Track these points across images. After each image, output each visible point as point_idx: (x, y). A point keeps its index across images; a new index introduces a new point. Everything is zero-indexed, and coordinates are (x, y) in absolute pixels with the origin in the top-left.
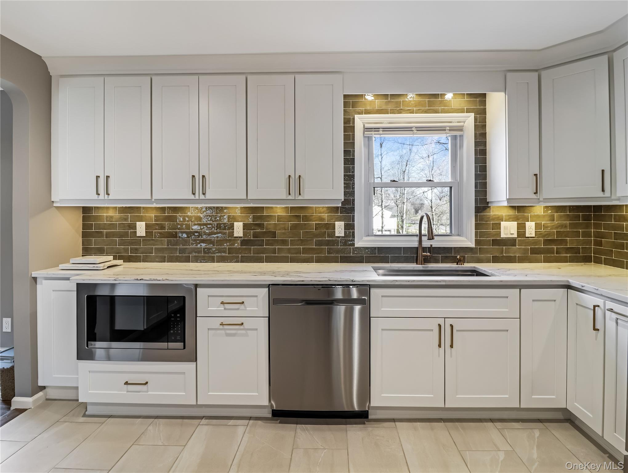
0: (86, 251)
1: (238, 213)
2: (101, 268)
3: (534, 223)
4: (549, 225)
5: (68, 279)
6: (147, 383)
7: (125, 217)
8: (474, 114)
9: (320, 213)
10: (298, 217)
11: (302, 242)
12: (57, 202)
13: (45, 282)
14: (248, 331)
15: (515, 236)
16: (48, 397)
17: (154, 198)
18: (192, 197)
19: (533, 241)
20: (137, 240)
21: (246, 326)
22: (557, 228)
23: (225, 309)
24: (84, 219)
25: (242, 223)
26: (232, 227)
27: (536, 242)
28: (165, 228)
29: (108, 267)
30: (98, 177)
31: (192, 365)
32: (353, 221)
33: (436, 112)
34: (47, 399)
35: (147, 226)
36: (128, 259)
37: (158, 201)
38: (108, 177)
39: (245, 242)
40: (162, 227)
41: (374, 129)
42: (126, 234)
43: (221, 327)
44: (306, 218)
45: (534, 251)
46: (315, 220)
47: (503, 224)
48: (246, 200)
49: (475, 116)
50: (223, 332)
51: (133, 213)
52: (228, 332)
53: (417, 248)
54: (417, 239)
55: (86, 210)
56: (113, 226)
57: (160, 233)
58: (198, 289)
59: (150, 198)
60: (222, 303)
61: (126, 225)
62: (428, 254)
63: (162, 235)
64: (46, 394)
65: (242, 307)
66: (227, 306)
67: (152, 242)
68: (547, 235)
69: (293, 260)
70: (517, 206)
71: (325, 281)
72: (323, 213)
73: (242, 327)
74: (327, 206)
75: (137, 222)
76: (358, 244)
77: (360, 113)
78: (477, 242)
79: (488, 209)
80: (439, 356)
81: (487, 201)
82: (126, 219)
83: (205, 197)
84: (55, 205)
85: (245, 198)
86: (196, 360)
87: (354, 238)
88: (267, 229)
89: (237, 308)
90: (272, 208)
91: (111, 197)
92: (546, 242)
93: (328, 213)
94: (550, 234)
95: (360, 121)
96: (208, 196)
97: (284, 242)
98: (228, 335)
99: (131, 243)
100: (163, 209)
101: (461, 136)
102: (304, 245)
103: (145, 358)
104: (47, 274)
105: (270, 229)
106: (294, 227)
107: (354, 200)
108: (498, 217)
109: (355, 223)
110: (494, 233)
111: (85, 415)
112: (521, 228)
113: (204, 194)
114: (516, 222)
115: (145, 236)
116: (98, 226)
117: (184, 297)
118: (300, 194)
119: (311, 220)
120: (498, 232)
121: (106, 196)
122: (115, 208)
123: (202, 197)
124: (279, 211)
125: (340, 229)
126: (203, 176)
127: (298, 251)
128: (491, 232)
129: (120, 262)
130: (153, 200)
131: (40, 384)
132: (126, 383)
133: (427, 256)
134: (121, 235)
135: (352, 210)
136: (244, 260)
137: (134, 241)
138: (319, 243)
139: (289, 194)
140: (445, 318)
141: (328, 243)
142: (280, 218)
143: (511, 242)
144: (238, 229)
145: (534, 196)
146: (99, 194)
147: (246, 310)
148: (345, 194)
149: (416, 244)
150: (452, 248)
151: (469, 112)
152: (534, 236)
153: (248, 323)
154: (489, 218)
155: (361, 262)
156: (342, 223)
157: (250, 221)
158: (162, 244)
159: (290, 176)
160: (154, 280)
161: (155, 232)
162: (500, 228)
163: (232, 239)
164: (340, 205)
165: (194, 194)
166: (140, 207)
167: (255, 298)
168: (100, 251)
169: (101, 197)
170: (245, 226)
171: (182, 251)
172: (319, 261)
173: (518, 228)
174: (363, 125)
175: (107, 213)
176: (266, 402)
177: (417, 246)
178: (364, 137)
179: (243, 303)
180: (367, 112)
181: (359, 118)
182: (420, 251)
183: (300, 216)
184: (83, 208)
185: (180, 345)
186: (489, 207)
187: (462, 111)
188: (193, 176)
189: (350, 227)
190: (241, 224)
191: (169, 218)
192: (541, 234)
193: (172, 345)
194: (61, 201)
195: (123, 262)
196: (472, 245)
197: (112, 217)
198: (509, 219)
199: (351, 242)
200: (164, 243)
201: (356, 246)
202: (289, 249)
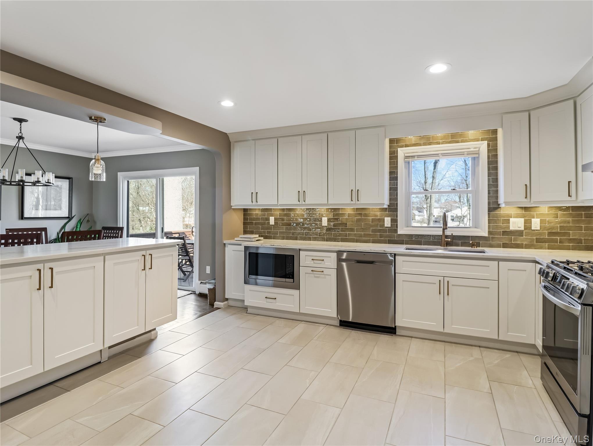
0: (245, 232)
1: (324, 212)
2: (254, 241)
3: (539, 219)
4: (553, 221)
5: (241, 245)
6: (276, 298)
7: (264, 214)
8: (487, 141)
9: (375, 212)
10: (361, 214)
11: (363, 230)
12: (233, 206)
13: (229, 246)
14: (326, 276)
15: (523, 228)
16: (229, 305)
17: (279, 203)
18: (298, 203)
19: (538, 233)
20: (270, 227)
21: (325, 272)
22: (560, 223)
23: (314, 263)
24: (244, 215)
25: (327, 218)
26: (321, 221)
27: (540, 234)
28: (284, 220)
29: (257, 240)
30: (252, 193)
31: (297, 291)
32: (397, 217)
33: (457, 142)
34: (229, 306)
35: (275, 219)
36: (266, 237)
37: (281, 205)
38: (257, 193)
39: (329, 229)
40: (283, 220)
41: (411, 156)
42: (264, 224)
43: (312, 272)
44: (366, 215)
45: (538, 241)
46: (371, 216)
47: (512, 220)
48: (327, 204)
49: (488, 143)
50: (313, 275)
51: (268, 212)
52: (315, 275)
53: (442, 235)
54: (441, 229)
55: (245, 210)
56: (258, 219)
57: (282, 223)
58: (300, 252)
59: (277, 204)
60: (312, 259)
61: (264, 218)
62: (449, 240)
63: (283, 225)
64: (228, 303)
65: (323, 262)
66: (315, 261)
67: (278, 228)
68: (551, 228)
69: (357, 241)
70: (524, 207)
71: (368, 250)
72: (377, 212)
73: (322, 273)
74: (379, 207)
75: (270, 217)
76: (400, 232)
77: (402, 147)
78: (490, 233)
79: (499, 209)
80: (440, 300)
81: (499, 203)
82: (265, 215)
83: (305, 203)
84: (232, 208)
85: (327, 203)
86: (299, 289)
87: (397, 228)
88: (341, 221)
89: (320, 263)
90: (345, 209)
91: (258, 203)
92: (550, 234)
93: (380, 212)
94: (554, 228)
95: (401, 152)
96: (307, 202)
97: (352, 230)
98: (315, 277)
99: (267, 228)
100: (283, 210)
101: (478, 157)
102: (365, 232)
103: (275, 286)
104: (230, 242)
105: (343, 221)
106: (358, 220)
107: (397, 204)
108: (508, 215)
109: (398, 218)
110: (504, 226)
111: (247, 313)
112: (528, 224)
113: (304, 201)
114: (524, 219)
115: (274, 224)
116: (251, 219)
117: (294, 256)
118: (358, 201)
119: (369, 216)
120: (508, 226)
121: (256, 203)
122: (259, 209)
123: (304, 203)
124: (349, 211)
125: (388, 222)
126: (304, 191)
127: (361, 236)
128: (502, 226)
129: (262, 238)
130: (279, 205)
131: (226, 297)
132: (266, 298)
133: (448, 241)
134: (262, 224)
135: (396, 210)
136: (327, 240)
137: (268, 227)
138: (374, 231)
139: (352, 201)
140: (444, 277)
141: (379, 231)
142: (349, 215)
143: (519, 233)
144: (325, 222)
145: (525, 200)
146: (253, 202)
147: (325, 264)
148: (390, 200)
149: (441, 233)
150: (469, 236)
151: (483, 141)
152: (539, 229)
153: (326, 271)
154: (500, 215)
156: (390, 218)
157: (331, 216)
158: (283, 230)
159: (352, 190)
160: (279, 246)
161: (279, 223)
162: (509, 223)
163: (321, 227)
164: (387, 207)
165: (299, 201)
166: (272, 209)
167: (330, 258)
168: (252, 233)
169: (254, 203)
170: (329, 220)
171: (293, 234)
172: (373, 242)
173: (525, 223)
174: (404, 155)
175: (255, 212)
176: (335, 315)
177: (442, 234)
178: (405, 162)
179: (323, 260)
180: (407, 146)
181: (401, 150)
182: (443, 237)
183: (362, 214)
184: (244, 209)
185: (291, 280)
186: (500, 207)
187: (477, 140)
188: (299, 191)
189: (394, 221)
191: (286, 215)
192: (545, 228)
193: (288, 280)
194: (235, 205)
195: (264, 239)
196: (486, 235)
197: (257, 214)
198: (517, 216)
199: (396, 231)
200: (284, 229)
201: (399, 233)
202: (355, 234)
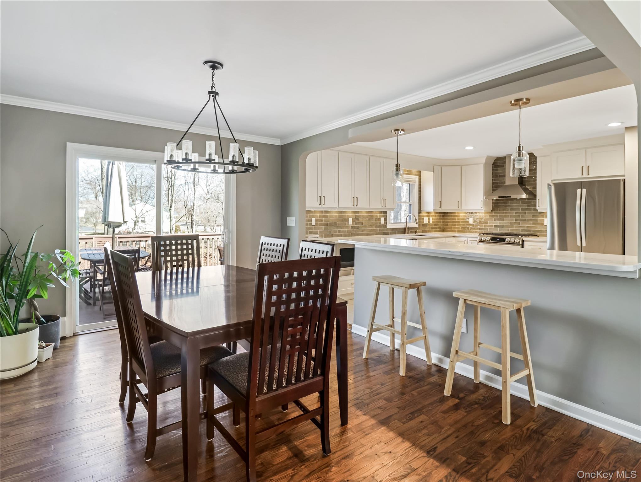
1: (350, 214)
3: (432, 218)
4: (435, 219)
8: (417, 176)
11: (371, 226)
15: (427, 223)
20: (311, 227)
22: (437, 219)
26: (348, 220)
27: (432, 225)
28: (323, 221)
33: (410, 174)
35: (316, 220)
38: (324, 197)
39: (353, 227)
45: (432, 228)
47: (425, 218)
54: (405, 224)
57: (321, 223)
61: (307, 220)
63: (322, 225)
67: (318, 228)
69: (368, 235)
72: (377, 214)
74: (378, 211)
75: (312, 218)
78: (419, 225)
79: (421, 213)
81: (421, 210)
87: (386, 224)
88: (360, 221)
92: (435, 225)
93: (379, 214)
94: (435, 222)
97: (365, 227)
99: (310, 229)
102: (371, 228)
106: (369, 220)
108: (424, 216)
109: (387, 218)
112: (429, 219)
115: (315, 225)
119: (374, 217)
120: (424, 222)
121: (322, 205)
125: (383, 222)
128: (422, 222)
133: (408, 230)
138: (376, 227)
141: (379, 227)
142: (364, 216)
143: (426, 225)
144: (350, 221)
146: (320, 205)
149: (405, 226)
150: (413, 228)
154: (422, 216)
155: (389, 234)
156: (384, 218)
157: (356, 217)
161: (319, 223)
162: (424, 220)
163: (348, 226)
165: (354, 205)
170: (353, 220)
171: (329, 232)
172: (376, 235)
182: (406, 229)
183: (370, 215)
187: (415, 175)
188: (353, 198)
189: (385, 220)
190: (351, 218)
191: (325, 216)
192: (433, 222)
196: (418, 227)
198: (426, 216)
199: (386, 226)
200: (322, 228)
201: (387, 228)
202: (367, 230)
